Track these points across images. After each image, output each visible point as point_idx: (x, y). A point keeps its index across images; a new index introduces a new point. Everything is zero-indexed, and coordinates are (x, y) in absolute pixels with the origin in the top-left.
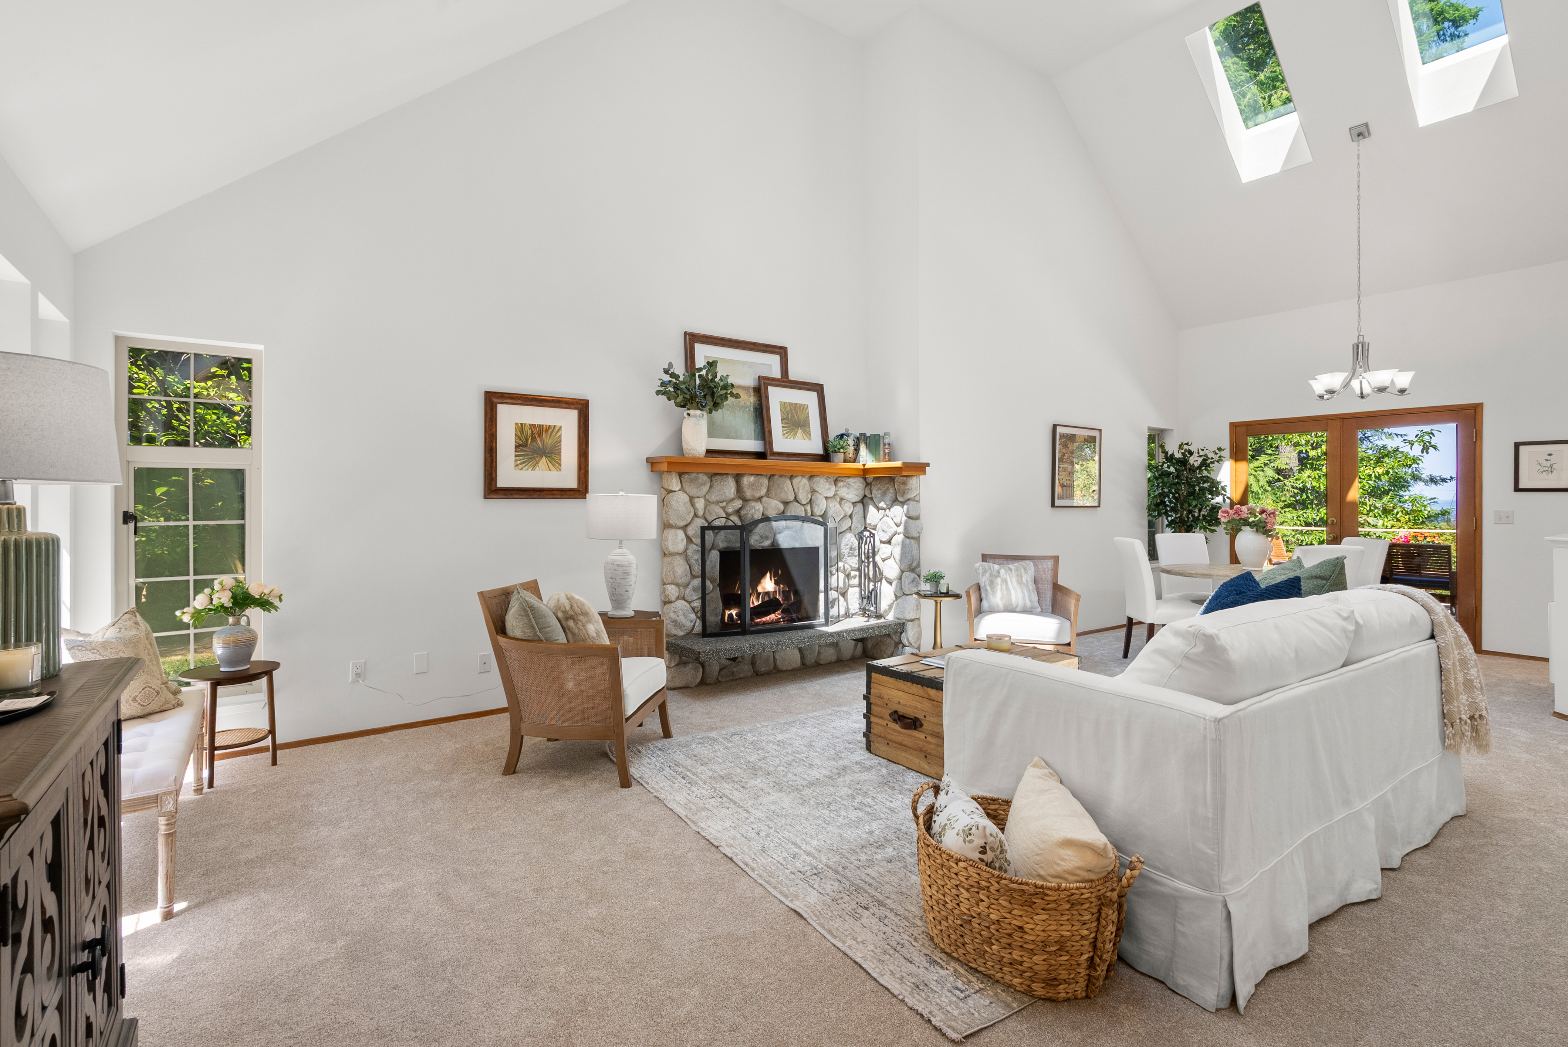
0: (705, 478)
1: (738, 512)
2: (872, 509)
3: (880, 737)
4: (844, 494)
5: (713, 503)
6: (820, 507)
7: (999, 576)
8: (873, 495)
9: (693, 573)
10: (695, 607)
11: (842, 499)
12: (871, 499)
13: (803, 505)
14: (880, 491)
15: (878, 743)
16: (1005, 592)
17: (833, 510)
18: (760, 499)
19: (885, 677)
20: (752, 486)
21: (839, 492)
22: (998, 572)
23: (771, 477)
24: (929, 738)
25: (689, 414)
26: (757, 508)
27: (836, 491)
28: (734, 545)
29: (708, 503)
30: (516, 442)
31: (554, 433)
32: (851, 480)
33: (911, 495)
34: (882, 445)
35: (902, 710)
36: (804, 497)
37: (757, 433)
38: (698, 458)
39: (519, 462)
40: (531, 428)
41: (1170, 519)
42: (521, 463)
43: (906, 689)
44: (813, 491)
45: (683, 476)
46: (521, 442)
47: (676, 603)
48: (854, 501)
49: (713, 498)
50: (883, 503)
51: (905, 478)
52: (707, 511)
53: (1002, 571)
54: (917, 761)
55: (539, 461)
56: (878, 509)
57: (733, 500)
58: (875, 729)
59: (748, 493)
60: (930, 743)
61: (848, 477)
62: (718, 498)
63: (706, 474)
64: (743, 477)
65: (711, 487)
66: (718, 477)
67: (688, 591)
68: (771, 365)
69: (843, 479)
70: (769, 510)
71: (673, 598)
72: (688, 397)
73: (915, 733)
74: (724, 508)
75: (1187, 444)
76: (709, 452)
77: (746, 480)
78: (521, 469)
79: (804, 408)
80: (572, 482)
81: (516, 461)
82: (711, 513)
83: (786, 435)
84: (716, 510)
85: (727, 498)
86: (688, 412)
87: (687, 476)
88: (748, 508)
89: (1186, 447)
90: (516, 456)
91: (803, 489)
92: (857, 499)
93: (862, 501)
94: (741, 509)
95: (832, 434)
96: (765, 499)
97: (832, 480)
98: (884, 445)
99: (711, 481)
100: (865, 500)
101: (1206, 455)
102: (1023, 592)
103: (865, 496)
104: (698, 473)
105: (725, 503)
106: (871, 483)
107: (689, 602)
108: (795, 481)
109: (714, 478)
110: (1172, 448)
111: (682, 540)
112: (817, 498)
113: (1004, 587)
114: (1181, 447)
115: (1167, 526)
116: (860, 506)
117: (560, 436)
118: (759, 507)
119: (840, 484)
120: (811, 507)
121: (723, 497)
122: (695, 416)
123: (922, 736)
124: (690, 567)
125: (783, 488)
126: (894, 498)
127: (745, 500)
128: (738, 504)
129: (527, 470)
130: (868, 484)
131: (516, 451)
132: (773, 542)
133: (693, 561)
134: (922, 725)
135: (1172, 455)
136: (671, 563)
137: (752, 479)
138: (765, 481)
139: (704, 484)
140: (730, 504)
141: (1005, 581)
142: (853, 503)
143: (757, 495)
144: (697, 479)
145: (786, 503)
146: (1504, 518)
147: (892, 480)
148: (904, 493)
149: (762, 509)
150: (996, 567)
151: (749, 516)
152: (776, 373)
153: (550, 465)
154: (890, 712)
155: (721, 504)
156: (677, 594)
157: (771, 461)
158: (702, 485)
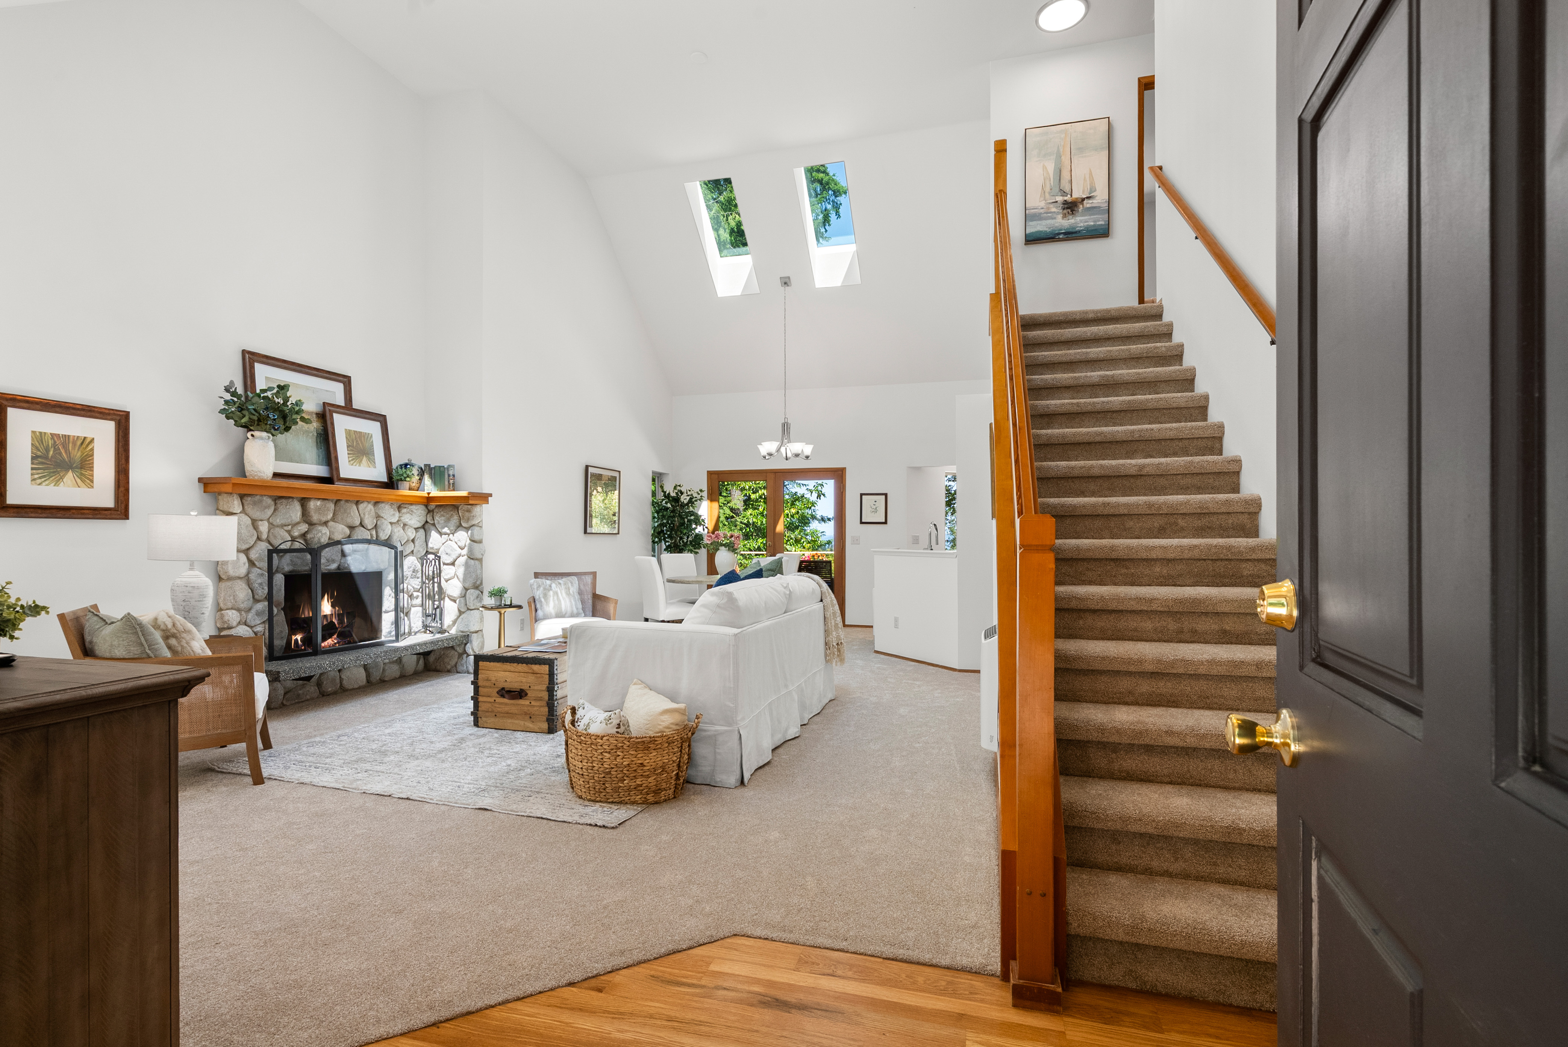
0: (269, 501)
1: (304, 535)
2: (434, 534)
3: (488, 712)
4: (407, 520)
5: (278, 526)
6: (385, 532)
7: (551, 590)
8: (436, 522)
9: (256, 597)
10: (258, 632)
11: (405, 525)
12: (434, 525)
13: (369, 530)
14: (443, 518)
15: (486, 717)
16: (557, 602)
17: (397, 534)
18: (326, 523)
19: (492, 664)
20: (318, 510)
21: (402, 518)
22: (550, 586)
23: (337, 502)
24: (533, 703)
25: (252, 435)
26: (324, 532)
27: (400, 517)
28: (299, 569)
29: (271, 526)
30: (32, 453)
31: (84, 446)
32: (413, 507)
33: (475, 522)
34: (446, 476)
35: (508, 686)
36: (369, 522)
37: (321, 458)
38: (268, 481)
39: (36, 476)
40: (52, 438)
41: (667, 544)
42: (40, 478)
43: (512, 669)
44: (378, 517)
45: (245, 498)
46: (39, 453)
47: (238, 628)
48: (416, 527)
49: (278, 521)
50: (446, 528)
51: (469, 507)
52: (271, 534)
53: (554, 585)
54: (522, 723)
55: (64, 476)
56: (441, 534)
57: (298, 523)
58: (482, 707)
59: (315, 518)
60: (534, 706)
61: (411, 504)
62: (283, 522)
63: (270, 497)
64: (310, 501)
65: (275, 510)
66: (283, 500)
67: (250, 616)
68: (335, 393)
69: (407, 506)
70: (336, 534)
71: (235, 624)
72: (255, 418)
73: (521, 702)
74: (289, 532)
75: (680, 486)
76: (276, 475)
77: (313, 505)
78: (40, 484)
79: (368, 437)
80: (107, 500)
81: (32, 474)
82: (275, 537)
83: (352, 462)
84: (281, 533)
85: (294, 522)
86: (254, 433)
87: (249, 499)
88: (314, 532)
89: (678, 488)
90: (32, 469)
91: (369, 514)
92: (419, 525)
93: (423, 527)
94: (306, 532)
95: (395, 464)
96: (331, 524)
97: (395, 506)
98: (449, 476)
99: (276, 504)
100: (427, 526)
101: (692, 495)
102: (571, 601)
103: (427, 522)
104: (262, 496)
105: (290, 527)
106: (433, 511)
107: (251, 627)
108: (361, 506)
109: (278, 502)
110: (669, 489)
111: (244, 564)
112: (382, 523)
113: (556, 598)
114: (675, 488)
115: (665, 550)
116: (422, 531)
117: (92, 450)
118: (325, 530)
119: (404, 510)
120: (377, 532)
121: (291, 520)
122: (261, 438)
123: (527, 702)
124: (252, 591)
125: (350, 513)
126: (458, 523)
127: (311, 524)
128: (304, 527)
129: (47, 485)
130: (429, 511)
131: (32, 463)
132: (339, 565)
133: (257, 585)
134: (526, 694)
135: (669, 494)
136: (231, 588)
137: (319, 503)
138: (331, 506)
139: (268, 507)
140: (295, 528)
141: (556, 593)
142: (415, 529)
143: (324, 519)
144: (261, 501)
145: (352, 528)
146: (856, 541)
147: (456, 508)
148: (468, 520)
149: (328, 533)
150: (548, 582)
151: (316, 540)
152: (341, 401)
153: (79, 481)
154: (497, 690)
155: (286, 528)
156: (238, 619)
157: (338, 486)
158: (266, 508)
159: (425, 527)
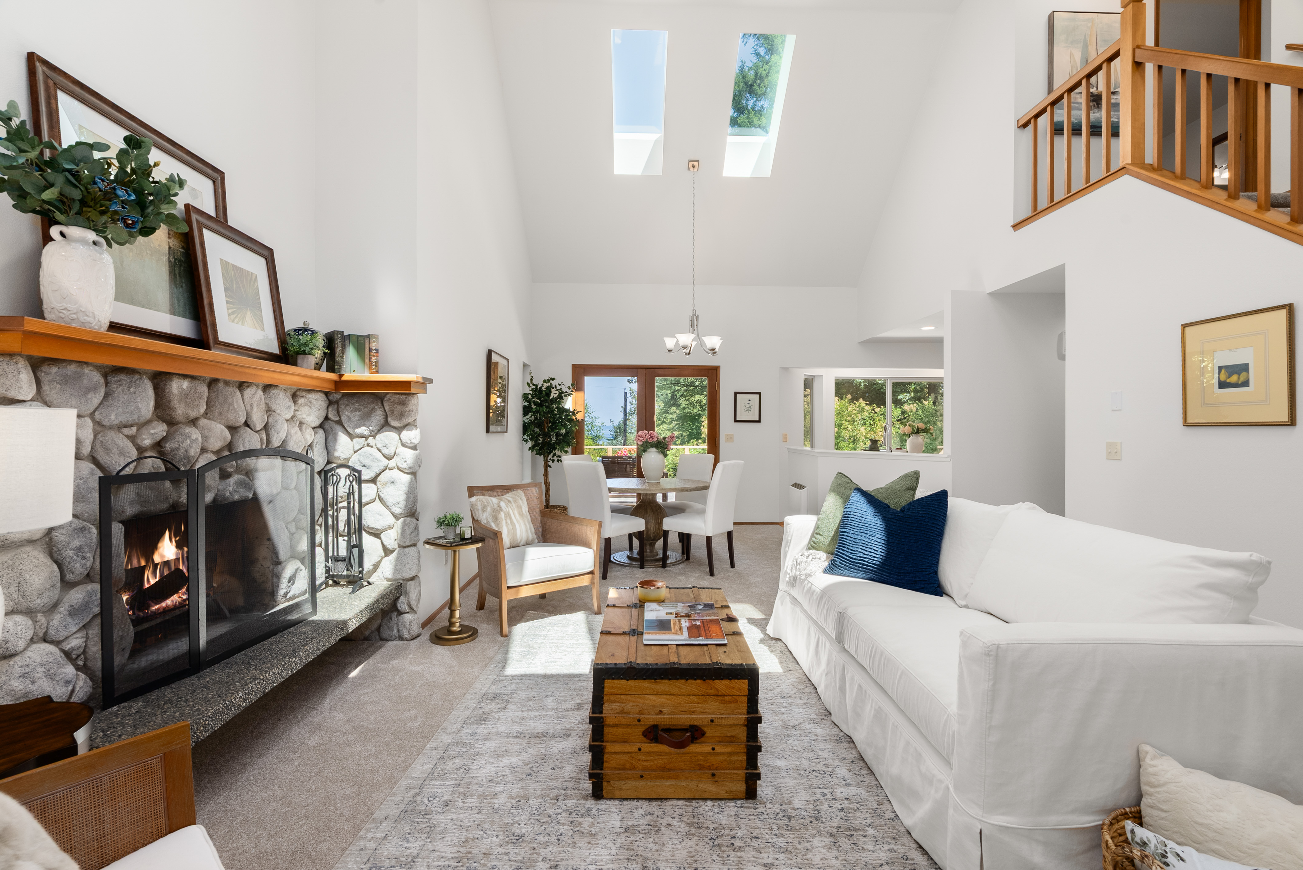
0: (97, 377)
1: (158, 445)
2: (343, 438)
3: (624, 769)
4: (304, 416)
5: (111, 428)
6: (280, 434)
7: (501, 510)
8: (344, 419)
9: (70, 577)
10: (73, 649)
11: (301, 424)
12: (340, 423)
13: (257, 432)
14: (358, 413)
15: (621, 779)
16: (511, 527)
17: (294, 438)
18: (193, 422)
19: (631, 683)
20: (185, 396)
21: (298, 413)
22: (499, 506)
23: (212, 383)
24: (718, 749)
25: (62, 234)
26: (194, 437)
27: (295, 411)
28: (153, 508)
29: (98, 428)
32: (312, 396)
33: (410, 420)
34: (367, 351)
35: (666, 719)
36: (258, 420)
37: (182, 303)
38: (97, 333)
43: (675, 691)
44: (269, 411)
45: (45, 368)
47: (28, 653)
48: (313, 426)
49: (113, 417)
50: (363, 428)
51: (404, 397)
52: (98, 445)
53: (503, 504)
54: (693, 785)
56: (351, 436)
57: (149, 422)
58: (610, 761)
59: (180, 411)
60: (719, 754)
61: (310, 391)
62: (123, 419)
63: (98, 368)
64: (171, 380)
65: (107, 395)
66: (123, 377)
67: (56, 619)
68: (200, 192)
69: (304, 393)
70: (211, 440)
71: (21, 644)
72: (76, 194)
73: (694, 748)
74: (132, 438)
75: (552, 379)
76: (114, 327)
77: (177, 387)
79: (252, 278)
82: (107, 450)
83: (232, 317)
84: (120, 442)
85: (143, 420)
86: (64, 229)
87: (54, 370)
88: (179, 438)
89: (549, 382)
91: (257, 406)
92: (317, 423)
93: (321, 426)
94: (164, 439)
95: (289, 326)
96: (203, 422)
97: (289, 394)
98: (371, 350)
99: (107, 384)
100: (327, 426)
101: (561, 389)
103: (327, 418)
104: (81, 363)
105: (134, 429)
106: (337, 402)
107: (57, 643)
108: (248, 392)
109: (113, 379)
110: (539, 381)
112: (276, 421)
113: (509, 521)
114: (546, 381)
116: (321, 431)
118: (195, 434)
119: (301, 401)
120: (268, 435)
121: (135, 417)
122: (83, 241)
123: (707, 748)
124: (60, 566)
125: (232, 404)
126: (382, 421)
127: (171, 423)
128: (159, 430)
130: (330, 403)
132: (216, 495)
133: (71, 553)
134: (703, 734)
135: (540, 387)
136: (11, 567)
137: (185, 384)
138: (203, 389)
139: (95, 389)
140: (144, 430)
141: (508, 515)
142: (314, 428)
143: (193, 414)
144: (77, 375)
145: (233, 429)
147: (380, 399)
148: (401, 416)
149: (200, 439)
150: (494, 500)
151: (182, 451)
152: (210, 209)
154: (643, 729)
155: (127, 431)
156: (30, 633)
157: (215, 354)
158: (89, 390)
159: (324, 425)
